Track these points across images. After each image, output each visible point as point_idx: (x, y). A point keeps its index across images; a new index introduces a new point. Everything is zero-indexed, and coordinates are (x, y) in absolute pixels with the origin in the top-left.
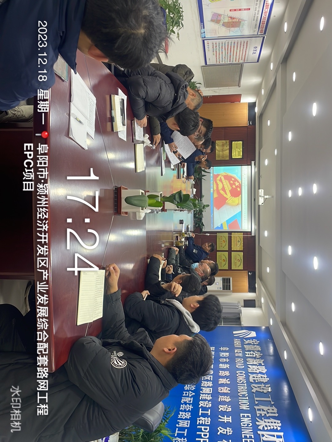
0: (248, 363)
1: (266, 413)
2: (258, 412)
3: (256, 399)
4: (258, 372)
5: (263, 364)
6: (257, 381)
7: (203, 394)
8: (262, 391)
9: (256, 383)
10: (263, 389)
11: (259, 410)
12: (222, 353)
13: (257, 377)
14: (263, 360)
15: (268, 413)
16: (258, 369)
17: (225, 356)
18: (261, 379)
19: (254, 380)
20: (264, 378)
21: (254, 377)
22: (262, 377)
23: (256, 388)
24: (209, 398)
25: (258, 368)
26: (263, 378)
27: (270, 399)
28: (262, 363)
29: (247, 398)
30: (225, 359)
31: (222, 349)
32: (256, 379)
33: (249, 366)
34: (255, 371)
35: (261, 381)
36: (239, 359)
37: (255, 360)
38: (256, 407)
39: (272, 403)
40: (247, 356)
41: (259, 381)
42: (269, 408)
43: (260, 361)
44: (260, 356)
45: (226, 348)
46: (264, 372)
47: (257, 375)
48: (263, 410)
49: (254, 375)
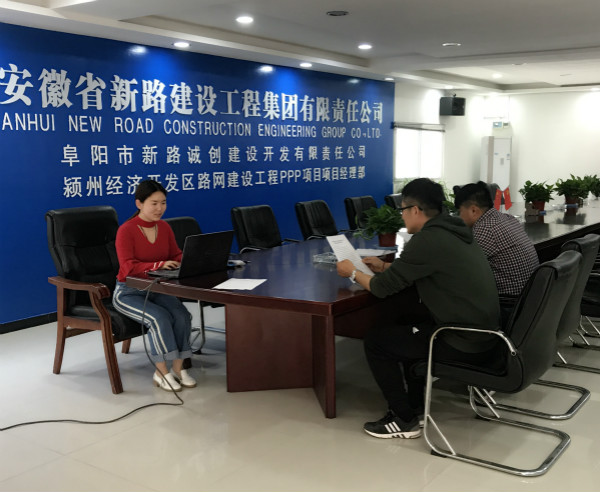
0: (134, 109)
1: (254, 105)
2: (255, 114)
3: (230, 112)
4: (164, 97)
5: (134, 81)
6: (190, 104)
7: (227, 184)
8: (212, 101)
9: (195, 106)
10: (208, 97)
11: (251, 112)
12: (94, 160)
13: (180, 102)
14: (117, 78)
15: (255, 102)
16: (154, 94)
17: (106, 154)
18: (183, 96)
19: (188, 107)
20: (180, 89)
21: (180, 106)
22: (178, 93)
23: (206, 108)
24: (235, 175)
25: (149, 94)
26: (183, 91)
27: (230, 94)
28: (127, 83)
29: (230, 124)
30: (121, 154)
31: (71, 162)
32: (184, 104)
33: (145, 108)
34: (163, 102)
35: (188, 96)
36: (117, 125)
37: (118, 92)
38: (247, 115)
39: (236, 92)
40: (99, 106)
41: (189, 100)
42: (246, 98)
43: (121, 85)
44: (94, 78)
45: (65, 151)
46: (162, 86)
47: (174, 99)
48: (251, 107)
49: (175, 105)
